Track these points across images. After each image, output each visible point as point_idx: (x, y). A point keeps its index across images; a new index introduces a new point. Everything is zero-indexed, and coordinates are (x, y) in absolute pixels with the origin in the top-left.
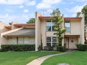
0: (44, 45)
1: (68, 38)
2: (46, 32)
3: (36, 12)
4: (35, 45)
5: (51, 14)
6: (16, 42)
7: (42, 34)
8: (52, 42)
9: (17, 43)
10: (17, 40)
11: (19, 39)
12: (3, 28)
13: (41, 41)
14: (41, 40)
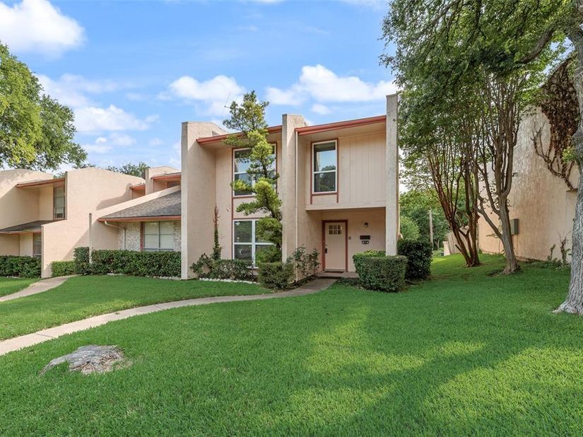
0: (227, 254)
1: (346, 221)
2: (233, 199)
3: (183, 123)
4: (180, 253)
5: (227, 122)
6: (139, 242)
7: (219, 208)
8: (253, 244)
9: (142, 245)
10: (143, 235)
11: (148, 231)
12: (125, 191)
13: (216, 237)
14: (216, 232)
